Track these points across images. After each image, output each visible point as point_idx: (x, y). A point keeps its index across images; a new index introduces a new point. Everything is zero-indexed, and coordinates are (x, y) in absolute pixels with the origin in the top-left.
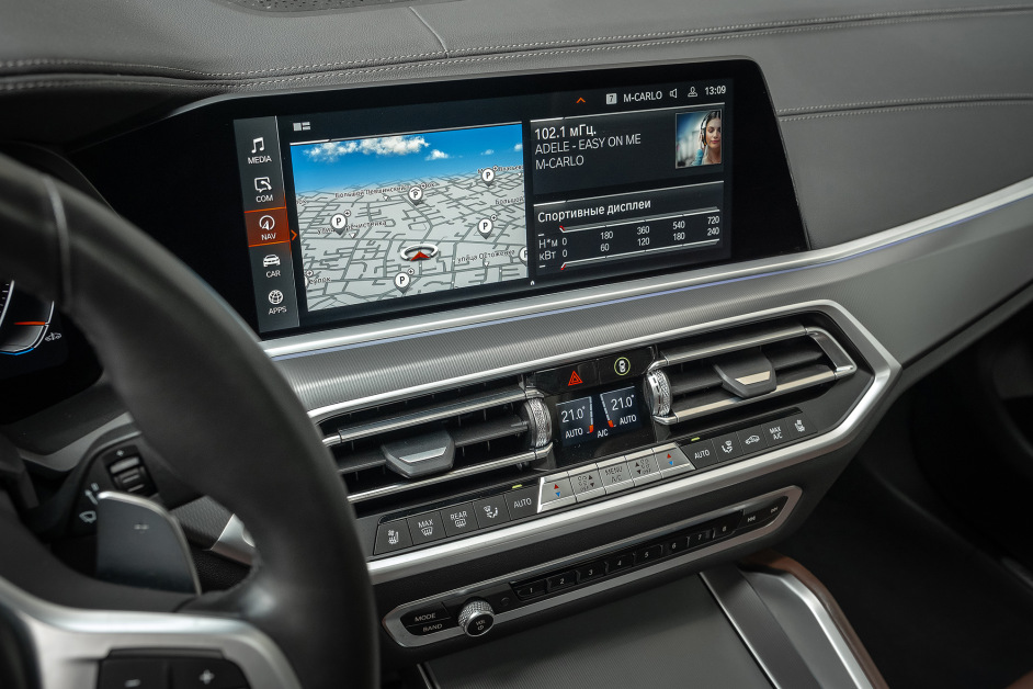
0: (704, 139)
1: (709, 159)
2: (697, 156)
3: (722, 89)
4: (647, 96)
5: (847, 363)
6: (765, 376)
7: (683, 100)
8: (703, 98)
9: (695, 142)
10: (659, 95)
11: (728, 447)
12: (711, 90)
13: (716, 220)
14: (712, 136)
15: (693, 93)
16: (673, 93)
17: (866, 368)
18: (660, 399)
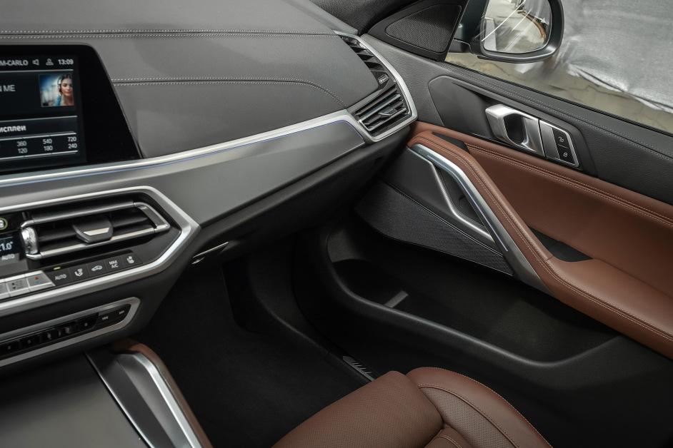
0: (61, 91)
1: (66, 103)
2: (56, 100)
3: (71, 62)
4: (18, 63)
5: (163, 223)
6: (106, 230)
7: (43, 66)
8: (57, 66)
9: (54, 91)
10: (26, 63)
11: (80, 273)
12: (62, 62)
13: (74, 139)
14: (66, 89)
15: (50, 63)
16: (36, 62)
17: (176, 226)
18: (30, 244)
